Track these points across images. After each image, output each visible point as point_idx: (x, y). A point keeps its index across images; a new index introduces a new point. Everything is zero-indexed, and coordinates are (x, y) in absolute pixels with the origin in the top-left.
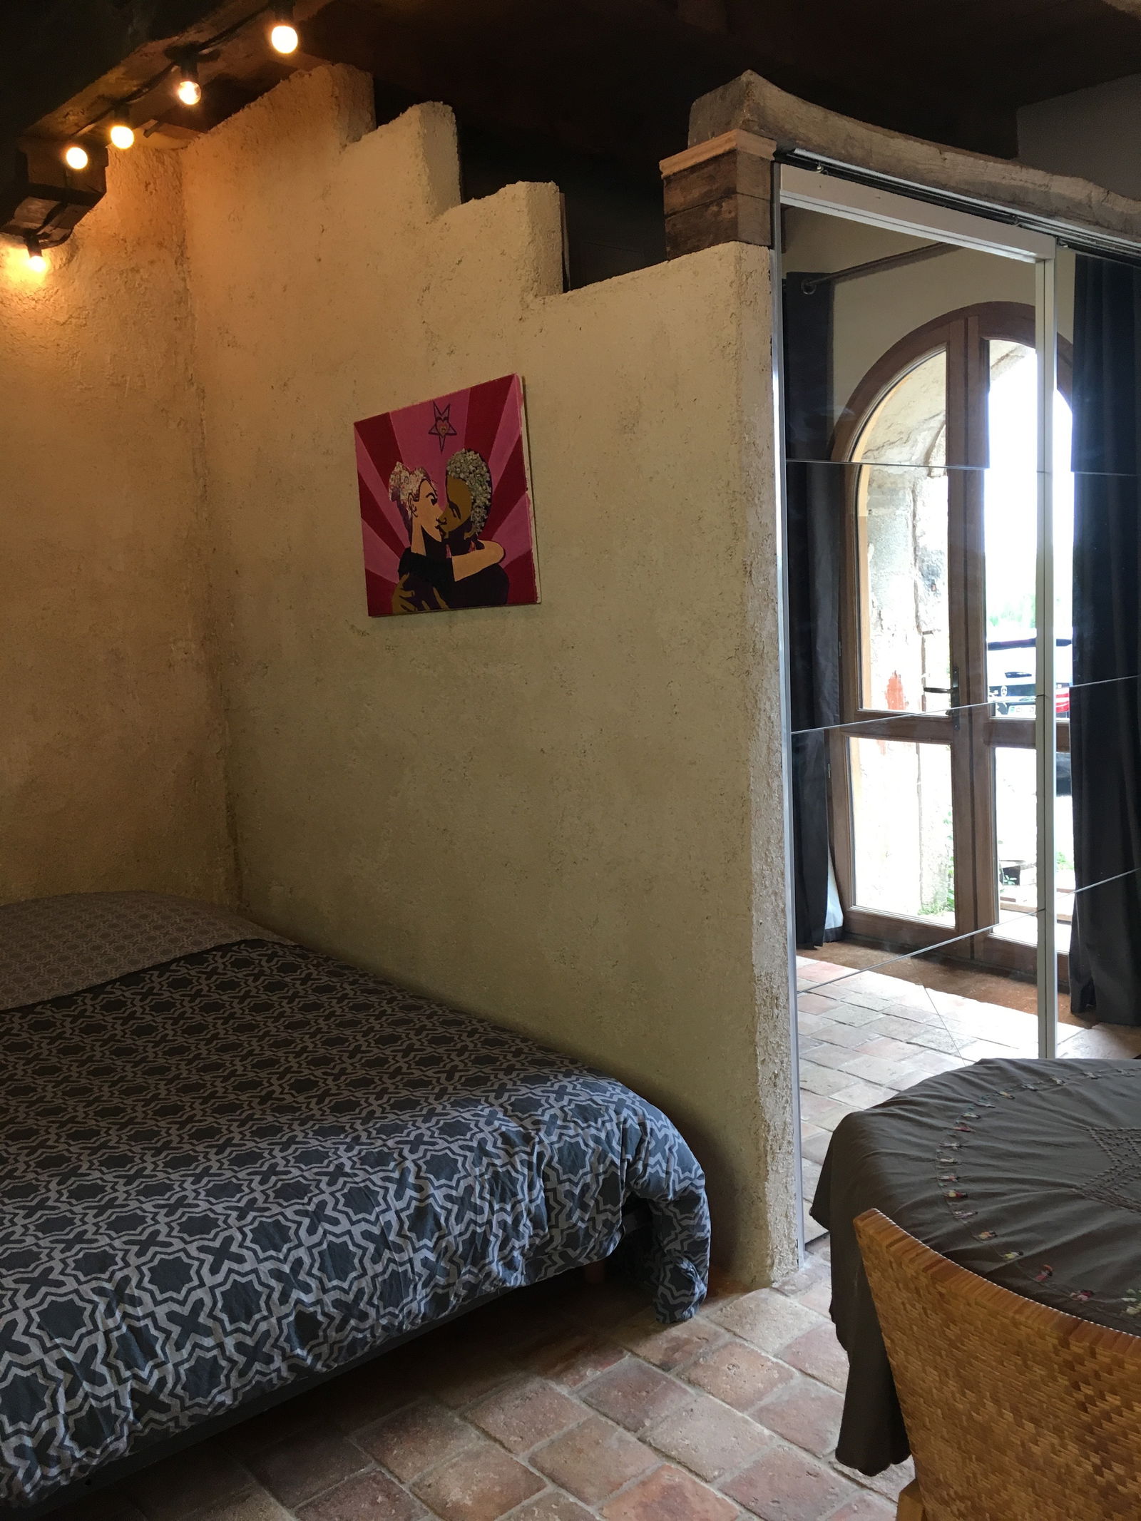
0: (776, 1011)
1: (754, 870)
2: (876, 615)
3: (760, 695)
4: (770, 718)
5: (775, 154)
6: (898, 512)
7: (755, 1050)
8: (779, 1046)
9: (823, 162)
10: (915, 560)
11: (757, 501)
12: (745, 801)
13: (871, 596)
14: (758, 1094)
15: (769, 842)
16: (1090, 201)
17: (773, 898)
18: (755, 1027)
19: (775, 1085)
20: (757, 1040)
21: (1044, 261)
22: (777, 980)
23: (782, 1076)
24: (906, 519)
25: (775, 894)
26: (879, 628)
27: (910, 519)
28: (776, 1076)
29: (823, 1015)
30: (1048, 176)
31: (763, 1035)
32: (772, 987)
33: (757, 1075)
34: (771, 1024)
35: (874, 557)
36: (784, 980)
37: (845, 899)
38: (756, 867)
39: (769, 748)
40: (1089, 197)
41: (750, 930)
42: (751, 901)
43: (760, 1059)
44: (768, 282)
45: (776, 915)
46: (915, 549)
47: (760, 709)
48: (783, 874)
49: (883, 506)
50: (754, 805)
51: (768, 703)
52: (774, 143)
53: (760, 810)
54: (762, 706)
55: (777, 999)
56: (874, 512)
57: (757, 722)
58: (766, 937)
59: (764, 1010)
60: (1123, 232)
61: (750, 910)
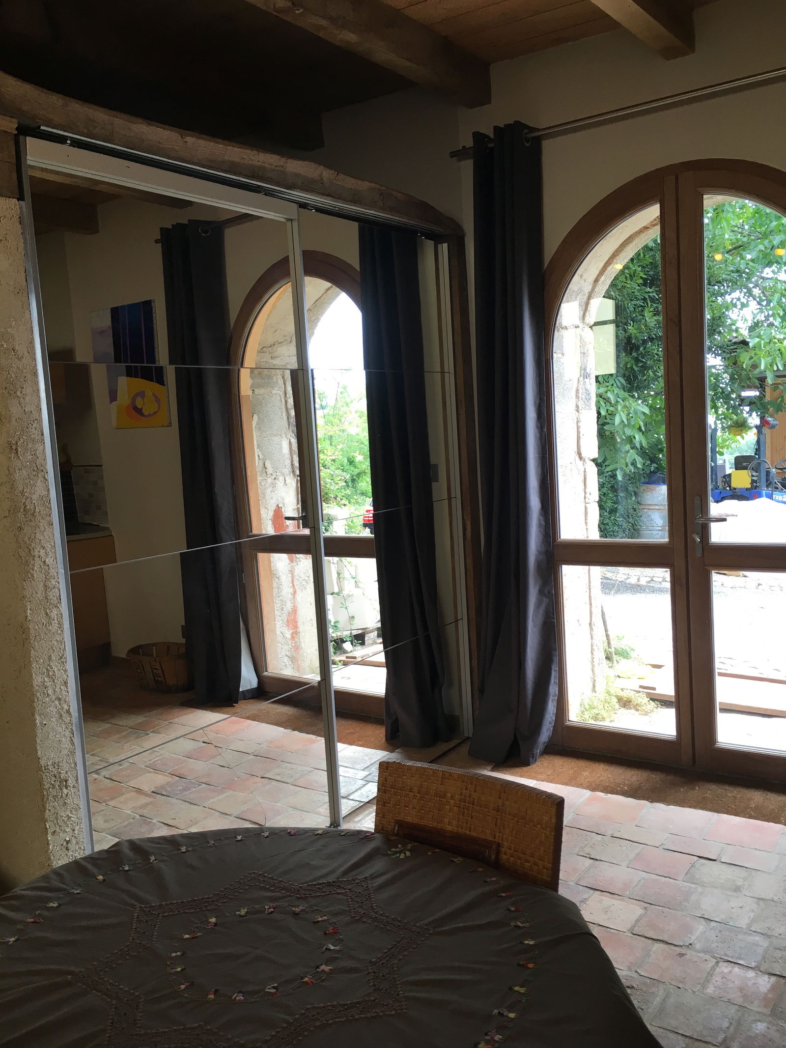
0: (65, 791)
1: (35, 683)
2: (261, 463)
3: (33, 545)
4: (44, 562)
5: (17, 129)
6: (274, 392)
7: (46, 825)
8: (69, 818)
9: (70, 137)
10: (289, 425)
11: (19, 393)
12: (25, 630)
13: (257, 452)
14: (50, 859)
15: (50, 658)
16: (322, 179)
17: (57, 703)
18: (44, 807)
19: (67, 849)
20: (46, 816)
21: (292, 220)
22: (65, 766)
23: (74, 841)
24: (280, 397)
25: (59, 699)
26: (265, 474)
27: (283, 396)
28: (68, 842)
29: (211, 761)
30: (283, 159)
31: (52, 811)
32: (60, 773)
33: (48, 844)
34: (61, 802)
35: (257, 424)
36: (73, 765)
37: (258, 666)
38: (37, 680)
39: (45, 586)
40: (321, 176)
41: (34, 731)
42: (34, 708)
43: (50, 831)
44: (19, 226)
45: (61, 716)
46: (288, 418)
47: (34, 556)
48: (66, 683)
49: (263, 387)
50: (32, 631)
51: (42, 552)
52: (15, 120)
53: (39, 635)
54: (36, 553)
55: (66, 781)
56: (256, 391)
57: (31, 566)
58: (51, 734)
59: (53, 792)
60: (354, 202)
61: (33, 715)
